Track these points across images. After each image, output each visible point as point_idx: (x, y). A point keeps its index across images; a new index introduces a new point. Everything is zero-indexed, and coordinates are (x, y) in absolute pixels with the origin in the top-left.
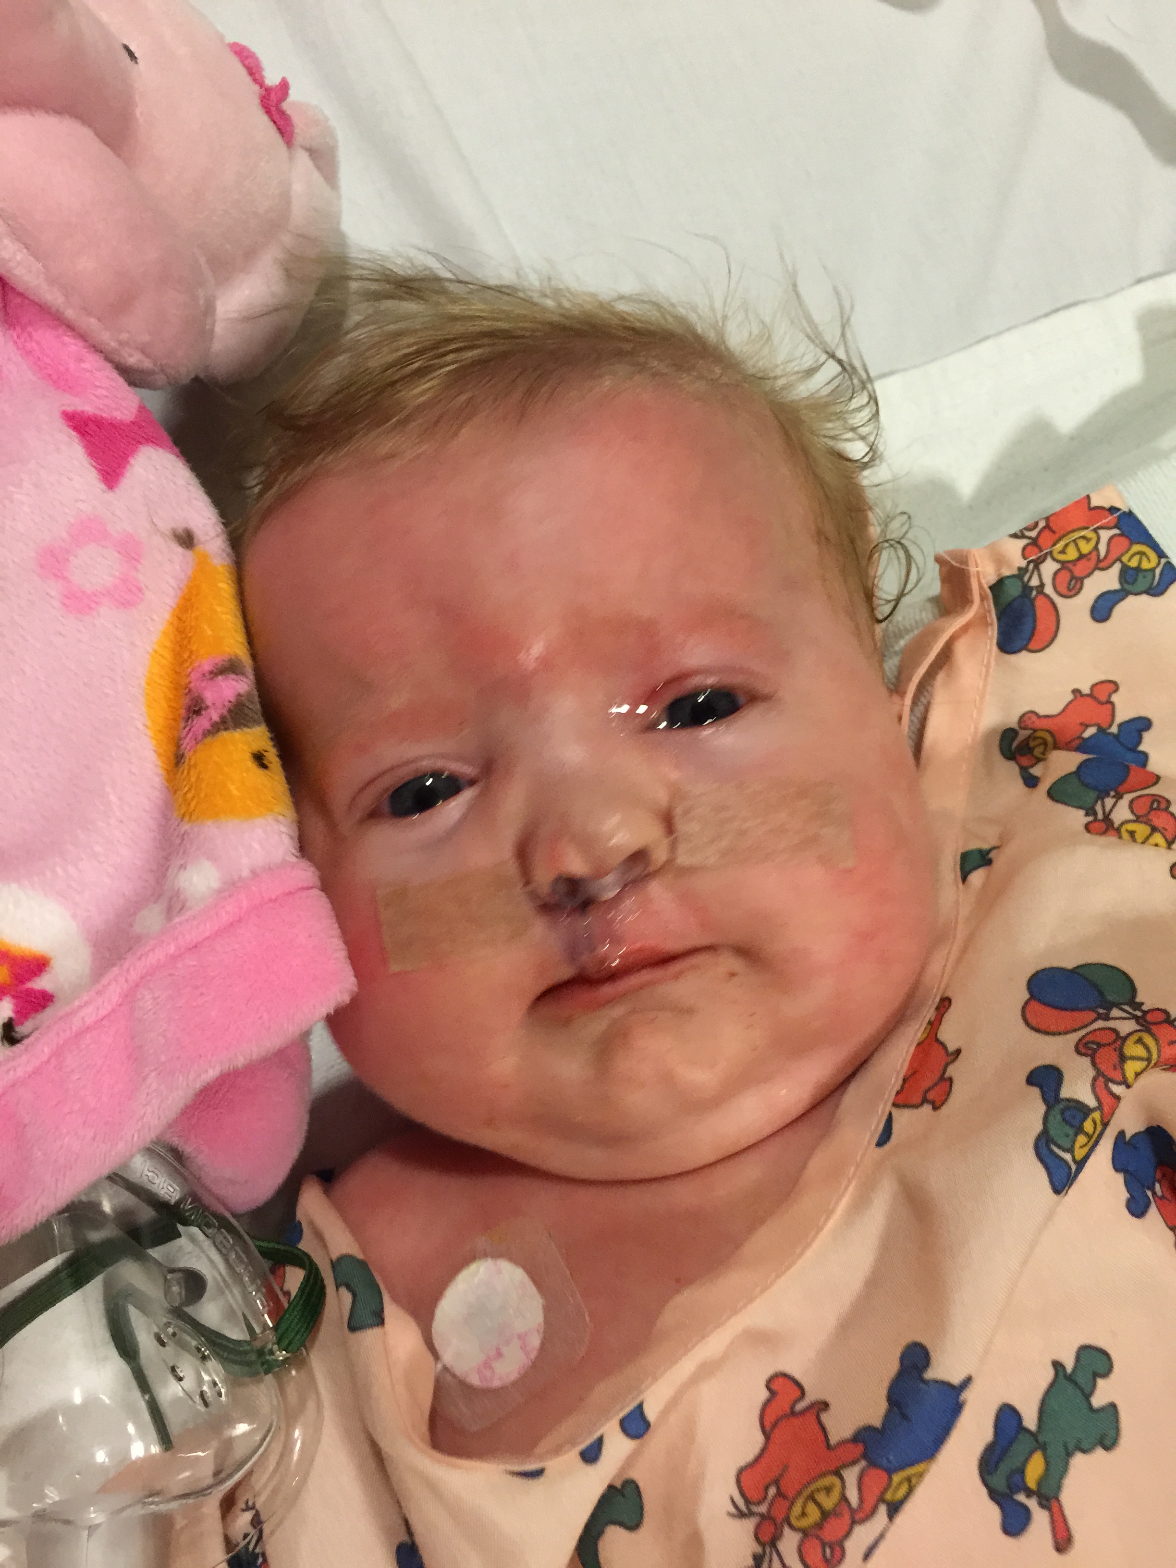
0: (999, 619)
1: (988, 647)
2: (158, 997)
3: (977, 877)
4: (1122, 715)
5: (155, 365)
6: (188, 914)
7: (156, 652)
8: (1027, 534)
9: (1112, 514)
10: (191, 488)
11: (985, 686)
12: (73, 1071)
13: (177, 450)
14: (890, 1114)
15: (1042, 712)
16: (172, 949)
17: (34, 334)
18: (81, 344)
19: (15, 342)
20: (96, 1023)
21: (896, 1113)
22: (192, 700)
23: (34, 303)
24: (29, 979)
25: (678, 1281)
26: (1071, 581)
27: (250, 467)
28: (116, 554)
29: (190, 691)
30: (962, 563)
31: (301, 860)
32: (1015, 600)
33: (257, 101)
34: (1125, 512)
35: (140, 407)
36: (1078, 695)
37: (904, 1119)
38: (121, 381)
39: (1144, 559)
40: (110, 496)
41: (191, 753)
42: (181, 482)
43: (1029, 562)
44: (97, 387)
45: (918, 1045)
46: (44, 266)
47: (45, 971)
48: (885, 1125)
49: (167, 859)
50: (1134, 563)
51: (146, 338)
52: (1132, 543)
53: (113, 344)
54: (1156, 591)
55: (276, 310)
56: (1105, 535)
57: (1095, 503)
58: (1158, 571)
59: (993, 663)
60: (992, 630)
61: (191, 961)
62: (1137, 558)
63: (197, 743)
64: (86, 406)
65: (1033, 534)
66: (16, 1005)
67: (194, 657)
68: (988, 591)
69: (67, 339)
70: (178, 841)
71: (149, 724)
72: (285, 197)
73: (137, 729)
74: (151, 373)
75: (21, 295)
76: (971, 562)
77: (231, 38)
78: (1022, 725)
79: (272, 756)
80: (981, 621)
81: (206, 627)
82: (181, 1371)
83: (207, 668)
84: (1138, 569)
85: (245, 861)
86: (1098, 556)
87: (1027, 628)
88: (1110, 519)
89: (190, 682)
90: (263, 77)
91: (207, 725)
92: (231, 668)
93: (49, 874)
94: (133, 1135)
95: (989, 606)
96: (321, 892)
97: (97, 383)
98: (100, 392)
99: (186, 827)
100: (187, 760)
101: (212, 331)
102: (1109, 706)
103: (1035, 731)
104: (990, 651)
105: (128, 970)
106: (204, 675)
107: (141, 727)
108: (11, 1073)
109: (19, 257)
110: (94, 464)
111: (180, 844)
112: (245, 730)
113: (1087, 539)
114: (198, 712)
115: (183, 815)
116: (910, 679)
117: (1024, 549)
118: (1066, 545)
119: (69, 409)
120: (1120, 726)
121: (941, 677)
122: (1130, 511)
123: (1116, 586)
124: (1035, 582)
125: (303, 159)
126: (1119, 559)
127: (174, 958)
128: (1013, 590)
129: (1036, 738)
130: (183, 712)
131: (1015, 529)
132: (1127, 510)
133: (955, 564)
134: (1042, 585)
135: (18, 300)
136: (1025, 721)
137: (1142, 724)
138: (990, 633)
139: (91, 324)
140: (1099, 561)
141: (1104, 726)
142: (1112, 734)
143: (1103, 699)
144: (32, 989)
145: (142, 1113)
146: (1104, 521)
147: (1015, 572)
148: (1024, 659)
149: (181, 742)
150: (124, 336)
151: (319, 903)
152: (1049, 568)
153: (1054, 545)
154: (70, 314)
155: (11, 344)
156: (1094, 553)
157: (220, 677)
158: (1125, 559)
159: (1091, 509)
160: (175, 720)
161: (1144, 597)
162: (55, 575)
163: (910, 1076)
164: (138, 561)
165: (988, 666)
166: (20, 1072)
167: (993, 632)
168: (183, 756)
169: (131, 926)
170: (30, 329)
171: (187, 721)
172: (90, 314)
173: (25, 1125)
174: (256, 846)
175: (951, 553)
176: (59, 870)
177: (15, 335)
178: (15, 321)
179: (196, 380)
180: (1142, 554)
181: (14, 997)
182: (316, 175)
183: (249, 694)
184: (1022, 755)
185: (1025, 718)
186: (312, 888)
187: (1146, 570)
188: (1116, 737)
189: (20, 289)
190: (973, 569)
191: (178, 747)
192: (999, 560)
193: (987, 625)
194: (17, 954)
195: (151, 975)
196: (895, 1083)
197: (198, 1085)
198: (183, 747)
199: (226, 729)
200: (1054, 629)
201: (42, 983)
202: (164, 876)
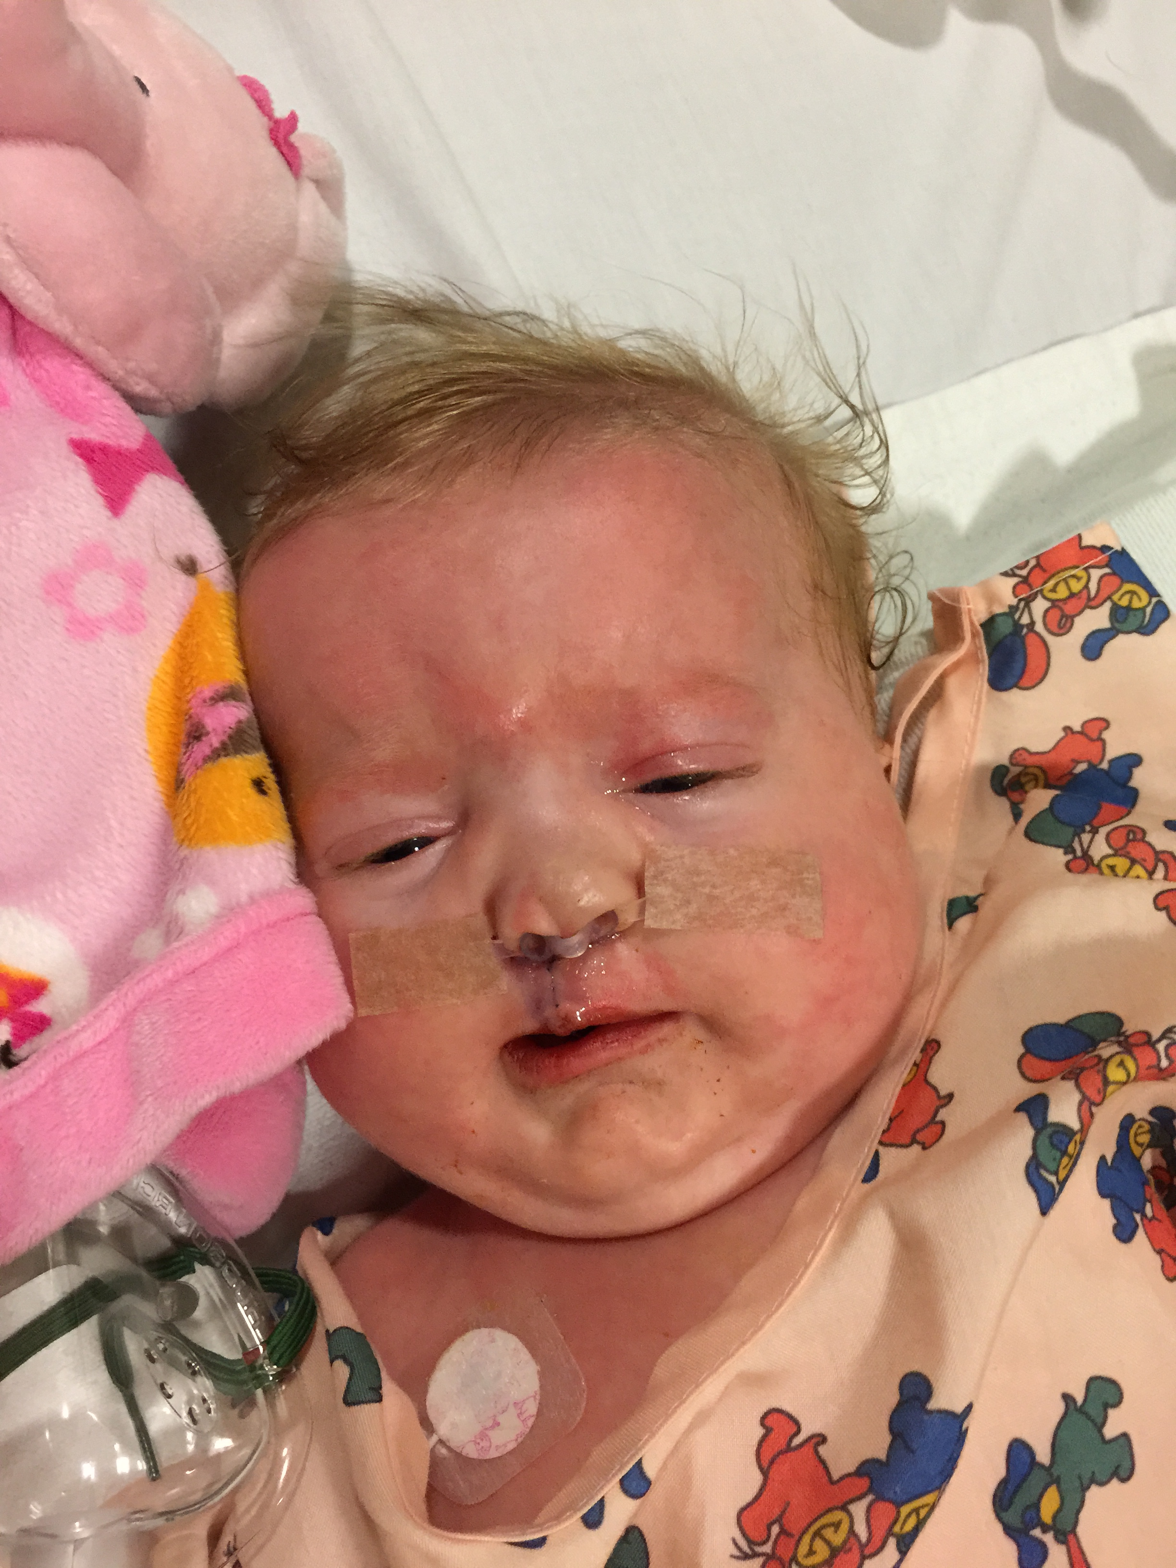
0: (990, 656)
1: (979, 683)
2: (155, 1023)
3: (964, 924)
4: (1112, 752)
5: (161, 393)
6: (185, 940)
7: (157, 677)
8: (1018, 572)
9: (1103, 553)
10: (195, 516)
11: (976, 723)
12: (69, 1095)
13: (182, 478)
14: (877, 1154)
15: (1033, 749)
16: (170, 974)
17: (43, 362)
18: (88, 371)
19: (24, 370)
20: (95, 1046)
21: (882, 1150)
22: (192, 725)
23: (42, 331)
24: (27, 1002)
25: (666, 1335)
26: (1061, 620)
27: (253, 494)
28: (122, 581)
29: (190, 717)
30: (953, 600)
31: (299, 886)
32: (1006, 637)
33: (265, 134)
34: (1116, 551)
35: (146, 435)
36: (1069, 732)
37: (891, 1158)
38: (127, 409)
39: (1135, 598)
40: (116, 523)
41: (191, 779)
42: (184, 509)
43: (1020, 600)
44: (104, 415)
45: (904, 1086)
46: (53, 295)
47: (43, 994)
48: (872, 1162)
49: (165, 884)
50: (1124, 602)
51: (153, 367)
52: (1124, 581)
53: (121, 373)
54: (1147, 629)
55: (280, 339)
56: (1096, 574)
57: (1086, 542)
58: (1149, 610)
59: (984, 700)
60: (984, 666)
61: (188, 986)
62: (1127, 597)
63: (198, 769)
64: (93, 434)
65: (1024, 572)
66: (14, 1028)
67: (194, 683)
68: (979, 628)
69: (75, 368)
70: (177, 866)
71: (149, 748)
72: (293, 227)
73: (139, 755)
74: (155, 401)
75: (30, 323)
76: (963, 600)
77: (241, 70)
78: (1014, 761)
79: (271, 782)
80: (973, 658)
81: (207, 653)
82: (171, 1389)
83: (208, 693)
84: (1128, 608)
85: (243, 886)
86: (1089, 595)
87: (1018, 666)
88: (1102, 558)
89: (190, 709)
90: (271, 110)
91: (208, 751)
92: (229, 695)
93: (48, 899)
94: (129, 1160)
95: (980, 643)
96: (319, 919)
97: (104, 411)
98: (108, 420)
99: (184, 852)
100: (187, 785)
101: (218, 360)
102: (1099, 744)
103: (1026, 767)
104: (982, 686)
105: (126, 994)
106: (205, 701)
107: (143, 753)
108: (8, 1096)
109: (29, 287)
110: (101, 491)
111: (179, 869)
112: (246, 756)
113: (1079, 579)
114: (198, 738)
115: (183, 840)
116: (901, 714)
117: (1014, 587)
118: (1057, 584)
119: (75, 436)
120: (1111, 762)
121: (932, 714)
122: (1123, 549)
123: (1106, 624)
124: (1025, 620)
125: (309, 190)
126: (1109, 598)
127: (174, 983)
128: (1004, 628)
129: (1027, 774)
130: (183, 737)
131: (1007, 568)
132: (1119, 549)
133: (947, 601)
134: (1033, 623)
135: (27, 328)
136: (1016, 758)
137: (1134, 760)
138: (981, 671)
139: (99, 353)
140: (1089, 599)
141: (1095, 761)
142: (1102, 770)
143: (1095, 736)
144: (30, 1012)
145: (138, 1137)
146: (1095, 560)
147: (1006, 610)
148: (1015, 696)
149: (182, 767)
150: (131, 365)
151: (316, 928)
152: (1039, 606)
153: (1045, 583)
154: (78, 342)
155: (19, 373)
156: (1085, 591)
157: (221, 704)
158: (1115, 597)
159: (1082, 548)
160: (175, 744)
161: (1135, 636)
162: (60, 601)
163: (897, 1116)
164: (141, 587)
165: (979, 702)
166: (17, 1096)
167: (984, 670)
168: (182, 781)
169: (129, 950)
170: (38, 357)
171: (187, 747)
172: (98, 343)
173: (21, 1150)
174: (255, 871)
175: (943, 591)
176: (59, 895)
177: (24, 363)
178: (24, 349)
179: (202, 408)
180: (1133, 593)
181: (12, 1020)
182: (323, 207)
183: (248, 721)
184: (1014, 791)
185: (1017, 755)
186: (310, 914)
187: (1137, 609)
188: (1106, 773)
189: (29, 317)
190: (964, 607)
191: (179, 772)
192: (991, 598)
193: (978, 661)
194: (15, 978)
195: (149, 1000)
196: (882, 1123)
197: (194, 1111)
198: (183, 773)
199: (226, 756)
200: (1044, 667)
201: (40, 1006)
202: (163, 900)
